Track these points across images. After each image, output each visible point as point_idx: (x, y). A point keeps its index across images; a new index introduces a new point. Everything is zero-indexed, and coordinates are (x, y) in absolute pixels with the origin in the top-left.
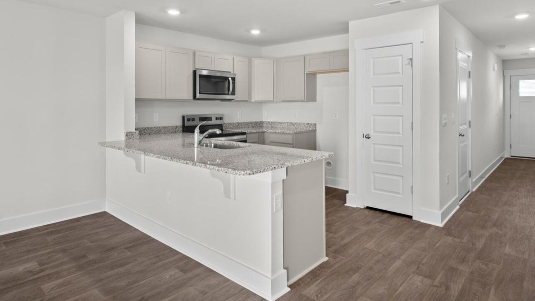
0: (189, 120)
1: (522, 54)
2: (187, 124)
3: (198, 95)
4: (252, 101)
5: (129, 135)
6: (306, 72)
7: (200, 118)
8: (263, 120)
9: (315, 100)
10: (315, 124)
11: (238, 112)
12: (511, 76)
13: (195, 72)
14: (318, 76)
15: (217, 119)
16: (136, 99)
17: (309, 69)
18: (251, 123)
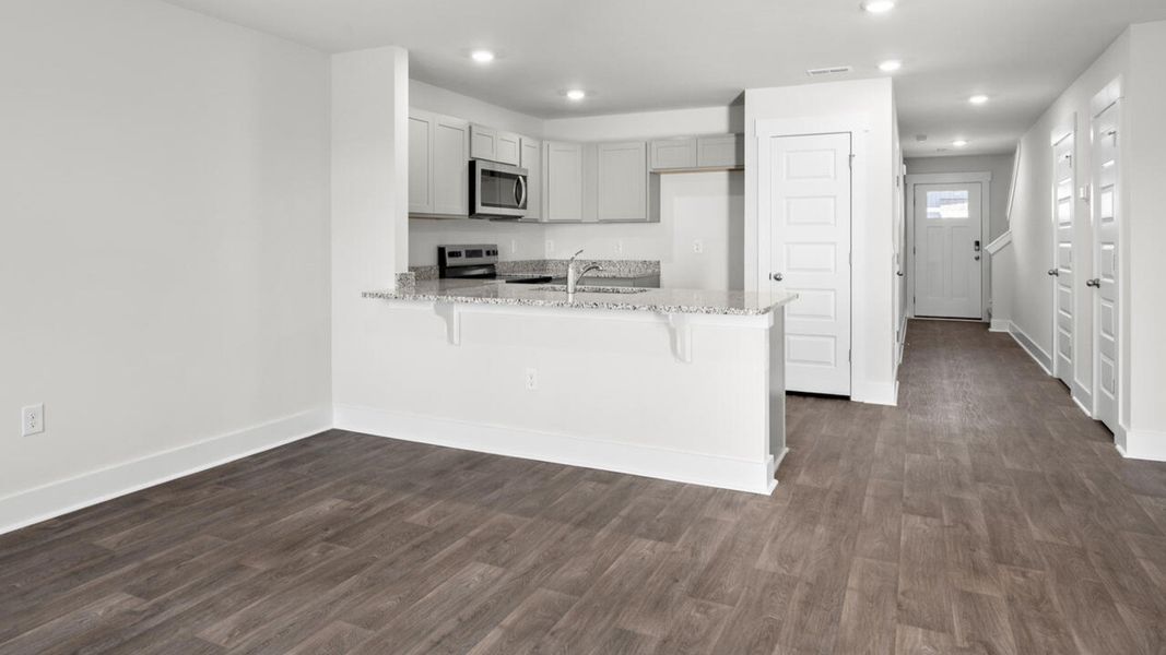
0: (452, 254)
1: (938, 150)
2: (450, 262)
3: (480, 209)
4: (545, 221)
5: (402, 279)
6: (649, 170)
7: (467, 252)
8: (547, 258)
9: (659, 221)
10: (659, 262)
11: (513, 242)
12: (915, 185)
13: (472, 165)
14: (662, 176)
15: (488, 253)
16: (410, 213)
17: (655, 166)
18: (532, 262)
